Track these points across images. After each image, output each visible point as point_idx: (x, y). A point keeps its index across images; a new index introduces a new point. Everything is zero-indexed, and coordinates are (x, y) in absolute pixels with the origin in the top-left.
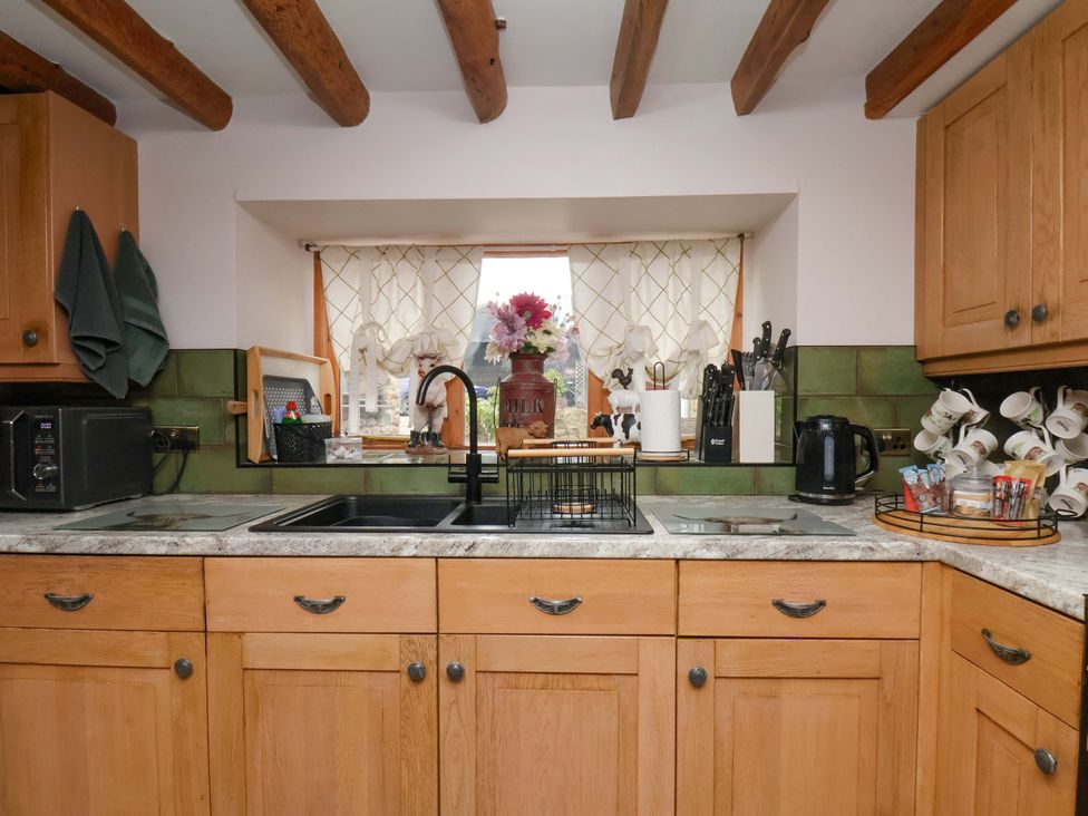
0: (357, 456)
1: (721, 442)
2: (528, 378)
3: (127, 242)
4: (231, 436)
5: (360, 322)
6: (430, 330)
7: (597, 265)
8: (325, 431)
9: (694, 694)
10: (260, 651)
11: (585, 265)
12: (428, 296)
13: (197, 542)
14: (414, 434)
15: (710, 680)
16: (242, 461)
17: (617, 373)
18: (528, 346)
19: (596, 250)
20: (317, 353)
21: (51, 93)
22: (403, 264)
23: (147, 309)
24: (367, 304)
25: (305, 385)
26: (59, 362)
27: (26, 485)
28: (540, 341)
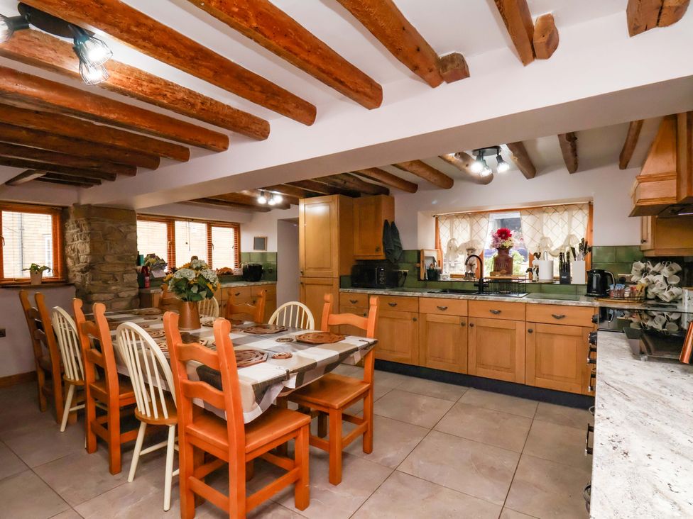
0: (449, 279)
1: (565, 277)
2: (503, 256)
3: (393, 223)
4: (416, 273)
5: (449, 239)
6: (471, 241)
7: (531, 216)
8: (440, 271)
9: (530, 334)
10: (430, 318)
11: (526, 217)
12: (472, 229)
13: (418, 294)
14: (466, 273)
15: (534, 333)
16: (419, 279)
17: (536, 254)
18: (503, 246)
19: (530, 211)
20: (436, 248)
21: (382, 195)
22: (464, 220)
23: (397, 241)
24: (452, 233)
25: (433, 258)
26: (381, 255)
27: (379, 282)
28: (507, 244)
